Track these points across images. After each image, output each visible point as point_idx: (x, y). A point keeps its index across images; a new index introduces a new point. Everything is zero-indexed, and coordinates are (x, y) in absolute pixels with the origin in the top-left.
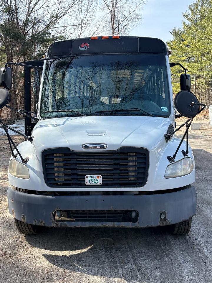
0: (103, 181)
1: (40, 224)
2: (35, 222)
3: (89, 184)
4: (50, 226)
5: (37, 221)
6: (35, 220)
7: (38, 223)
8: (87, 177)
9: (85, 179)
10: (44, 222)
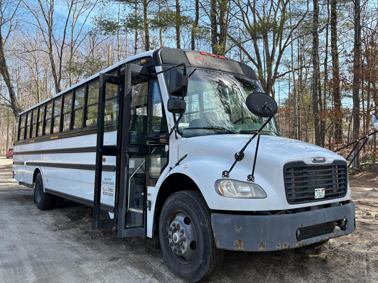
0: (325, 193)
1: (284, 247)
2: (277, 246)
3: (317, 197)
4: (295, 247)
5: (280, 245)
6: (278, 244)
7: (282, 246)
8: (316, 191)
9: (314, 193)
10: (288, 244)
